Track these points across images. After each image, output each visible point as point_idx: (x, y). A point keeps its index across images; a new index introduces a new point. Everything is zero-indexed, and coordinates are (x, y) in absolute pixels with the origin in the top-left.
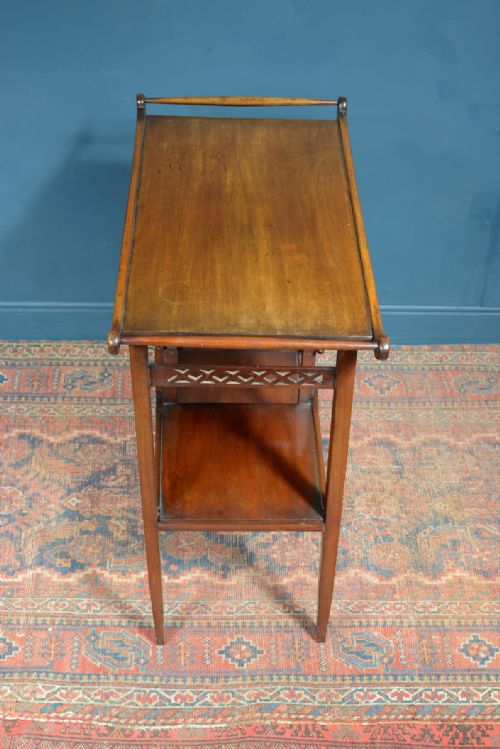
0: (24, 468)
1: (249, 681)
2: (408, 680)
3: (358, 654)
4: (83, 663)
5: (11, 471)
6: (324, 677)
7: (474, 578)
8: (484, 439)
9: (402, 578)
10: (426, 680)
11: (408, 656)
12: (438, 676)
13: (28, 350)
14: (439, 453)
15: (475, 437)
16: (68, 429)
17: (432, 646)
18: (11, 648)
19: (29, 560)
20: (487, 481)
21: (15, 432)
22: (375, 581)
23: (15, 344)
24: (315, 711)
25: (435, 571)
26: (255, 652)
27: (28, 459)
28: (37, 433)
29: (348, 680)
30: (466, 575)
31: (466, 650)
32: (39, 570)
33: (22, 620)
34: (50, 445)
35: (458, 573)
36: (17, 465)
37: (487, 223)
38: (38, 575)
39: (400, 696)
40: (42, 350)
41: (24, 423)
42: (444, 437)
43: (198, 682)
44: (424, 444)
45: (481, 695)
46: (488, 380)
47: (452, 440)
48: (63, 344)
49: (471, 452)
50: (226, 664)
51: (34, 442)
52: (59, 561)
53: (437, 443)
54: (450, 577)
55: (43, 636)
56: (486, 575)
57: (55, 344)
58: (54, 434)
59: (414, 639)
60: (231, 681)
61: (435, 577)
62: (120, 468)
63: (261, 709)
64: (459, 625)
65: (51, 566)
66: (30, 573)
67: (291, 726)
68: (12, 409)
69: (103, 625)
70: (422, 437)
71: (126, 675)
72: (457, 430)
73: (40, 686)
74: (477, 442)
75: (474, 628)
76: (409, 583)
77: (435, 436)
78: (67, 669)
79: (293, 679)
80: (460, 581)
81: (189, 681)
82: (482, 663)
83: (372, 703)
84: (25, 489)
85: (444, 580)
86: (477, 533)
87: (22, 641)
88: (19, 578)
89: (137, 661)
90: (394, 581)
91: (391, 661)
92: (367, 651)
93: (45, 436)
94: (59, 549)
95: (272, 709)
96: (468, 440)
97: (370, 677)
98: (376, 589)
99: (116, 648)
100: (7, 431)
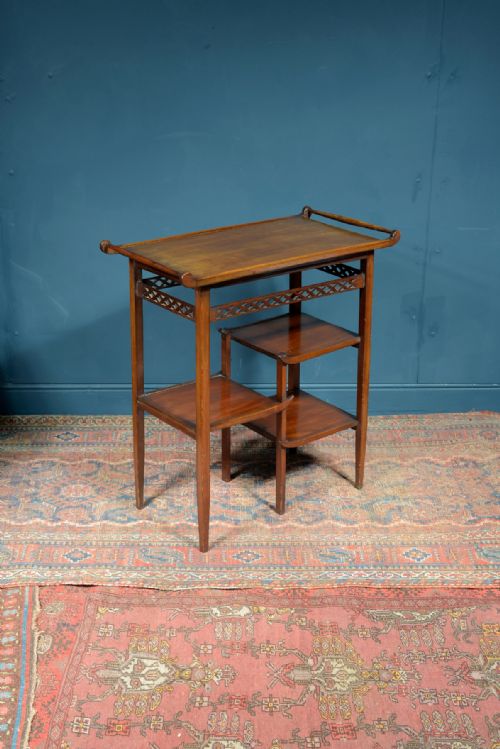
0: (94, 476)
1: (253, 568)
2: (365, 568)
3: (331, 557)
4: (138, 562)
5: (83, 477)
6: (307, 567)
7: (415, 524)
8: (422, 460)
9: (362, 524)
10: (379, 568)
11: (366, 558)
12: (387, 567)
13: (94, 421)
14: (389, 468)
15: (416, 459)
16: (123, 458)
17: (382, 553)
18: (86, 555)
19: (98, 518)
20: (424, 480)
21: (85, 460)
22: (343, 526)
23: (84, 417)
24: (300, 583)
25: (386, 521)
26: (258, 556)
27: (96, 472)
28: (101, 460)
29: (323, 568)
30: (408, 523)
31: (407, 554)
32: (105, 522)
33: (94, 543)
34: (112, 466)
35: (402, 521)
36: (88, 475)
37: (414, 317)
38: (104, 525)
39: (360, 575)
40: (104, 421)
41: (93, 455)
42: (394, 460)
43: (218, 570)
44: (379, 463)
45: (417, 575)
46: (426, 433)
47: (399, 462)
48: (119, 417)
49: (413, 467)
50: (238, 562)
51: (99, 465)
52: (118, 518)
53: (388, 463)
54: (396, 523)
55: (109, 550)
56: (422, 522)
57: (113, 417)
58: (113, 461)
59: (370, 550)
60: (241, 569)
61: (386, 524)
62: (160, 477)
63: (262, 582)
64: (403, 544)
65: (113, 520)
66: (98, 523)
67: (283, 591)
68: (83, 449)
69: (150, 545)
70: (378, 460)
71: (167, 567)
72: (403, 458)
73: (107, 570)
74: (418, 462)
75: (414, 545)
76: (367, 527)
77: (386, 459)
78: (126, 564)
79: (284, 568)
80: (404, 526)
81: (212, 569)
82: (419, 560)
83: (340, 578)
84: (94, 485)
85: (392, 525)
86: (416, 503)
87: (93, 552)
88: (92, 525)
89: (175, 561)
90: (356, 526)
91: (354, 560)
92: (337, 556)
93: (107, 462)
94: (119, 512)
95: (269, 583)
96: (411, 462)
97: (339, 567)
98: (343, 529)
99: (160, 556)
100: (80, 459)
